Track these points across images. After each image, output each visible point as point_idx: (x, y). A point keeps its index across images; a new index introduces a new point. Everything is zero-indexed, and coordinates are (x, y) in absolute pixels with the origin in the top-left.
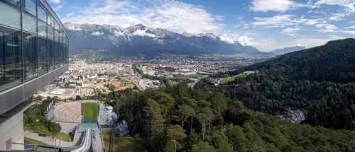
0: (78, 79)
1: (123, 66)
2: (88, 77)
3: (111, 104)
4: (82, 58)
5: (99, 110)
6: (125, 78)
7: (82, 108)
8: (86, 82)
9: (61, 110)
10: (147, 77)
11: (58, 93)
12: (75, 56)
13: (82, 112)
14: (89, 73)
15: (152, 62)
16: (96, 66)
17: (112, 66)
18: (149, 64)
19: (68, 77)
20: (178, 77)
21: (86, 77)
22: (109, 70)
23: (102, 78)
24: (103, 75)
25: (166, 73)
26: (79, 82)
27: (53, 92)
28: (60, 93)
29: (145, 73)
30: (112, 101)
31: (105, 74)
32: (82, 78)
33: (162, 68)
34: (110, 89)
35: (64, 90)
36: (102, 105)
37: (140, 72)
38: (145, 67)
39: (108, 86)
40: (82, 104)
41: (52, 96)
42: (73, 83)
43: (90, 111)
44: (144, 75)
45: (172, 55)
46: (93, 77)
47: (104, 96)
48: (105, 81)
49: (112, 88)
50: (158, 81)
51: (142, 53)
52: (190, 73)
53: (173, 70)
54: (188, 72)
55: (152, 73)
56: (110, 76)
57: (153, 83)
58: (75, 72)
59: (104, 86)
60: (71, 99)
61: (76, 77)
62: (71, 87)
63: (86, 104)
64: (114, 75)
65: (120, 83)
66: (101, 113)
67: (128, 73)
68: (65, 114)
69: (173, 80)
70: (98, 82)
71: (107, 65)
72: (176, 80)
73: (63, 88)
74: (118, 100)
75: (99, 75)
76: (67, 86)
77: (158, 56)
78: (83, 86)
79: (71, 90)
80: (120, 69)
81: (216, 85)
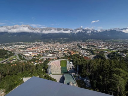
0: (57, 50)
1: (74, 44)
2: (61, 49)
3: (71, 61)
4: (58, 42)
5: (67, 63)
6: (74, 49)
7: (61, 63)
8: (60, 51)
9: (52, 65)
10: (84, 49)
11: (50, 56)
12: (55, 41)
13: (61, 64)
14: (61, 47)
15: (85, 43)
16: (63, 44)
17: (69, 44)
18: (84, 44)
19: (53, 49)
20: (98, 50)
21: (60, 49)
22: (68, 46)
23: (66, 49)
24: (66, 48)
25: (92, 47)
26: (58, 51)
27: (48, 56)
28: (51, 56)
29: (83, 47)
30: (71, 59)
31: (67, 47)
32: (58, 49)
33: (90, 45)
34: (69, 54)
35: (52, 55)
36: (68, 61)
37: (80, 47)
38: (82, 45)
39: (68, 52)
40: (60, 61)
41: (48, 58)
42: (55, 51)
43: (64, 64)
44: (82, 48)
45: (94, 40)
46: (63, 49)
47: (68, 57)
48: (67, 50)
49: (70, 53)
50: (88, 51)
51: (81, 39)
52: (104, 48)
53: (95, 47)
54: (103, 48)
55: (85, 47)
56: (69, 48)
57: (86, 52)
58: (56, 47)
59: (67, 52)
60: (56, 59)
61: (56, 49)
62: (55, 53)
63: (62, 61)
64: (70, 48)
65: (73, 51)
66: (68, 64)
67: (76, 47)
68: (54, 66)
69: (95, 51)
70: (65, 51)
71: (67, 44)
72: (97, 51)
73: (52, 54)
74: (74, 59)
75: (65, 48)
76: (53, 53)
77: (87, 41)
78: (59, 52)
79: (55, 54)
80: (72, 46)
81: (123, 56)
